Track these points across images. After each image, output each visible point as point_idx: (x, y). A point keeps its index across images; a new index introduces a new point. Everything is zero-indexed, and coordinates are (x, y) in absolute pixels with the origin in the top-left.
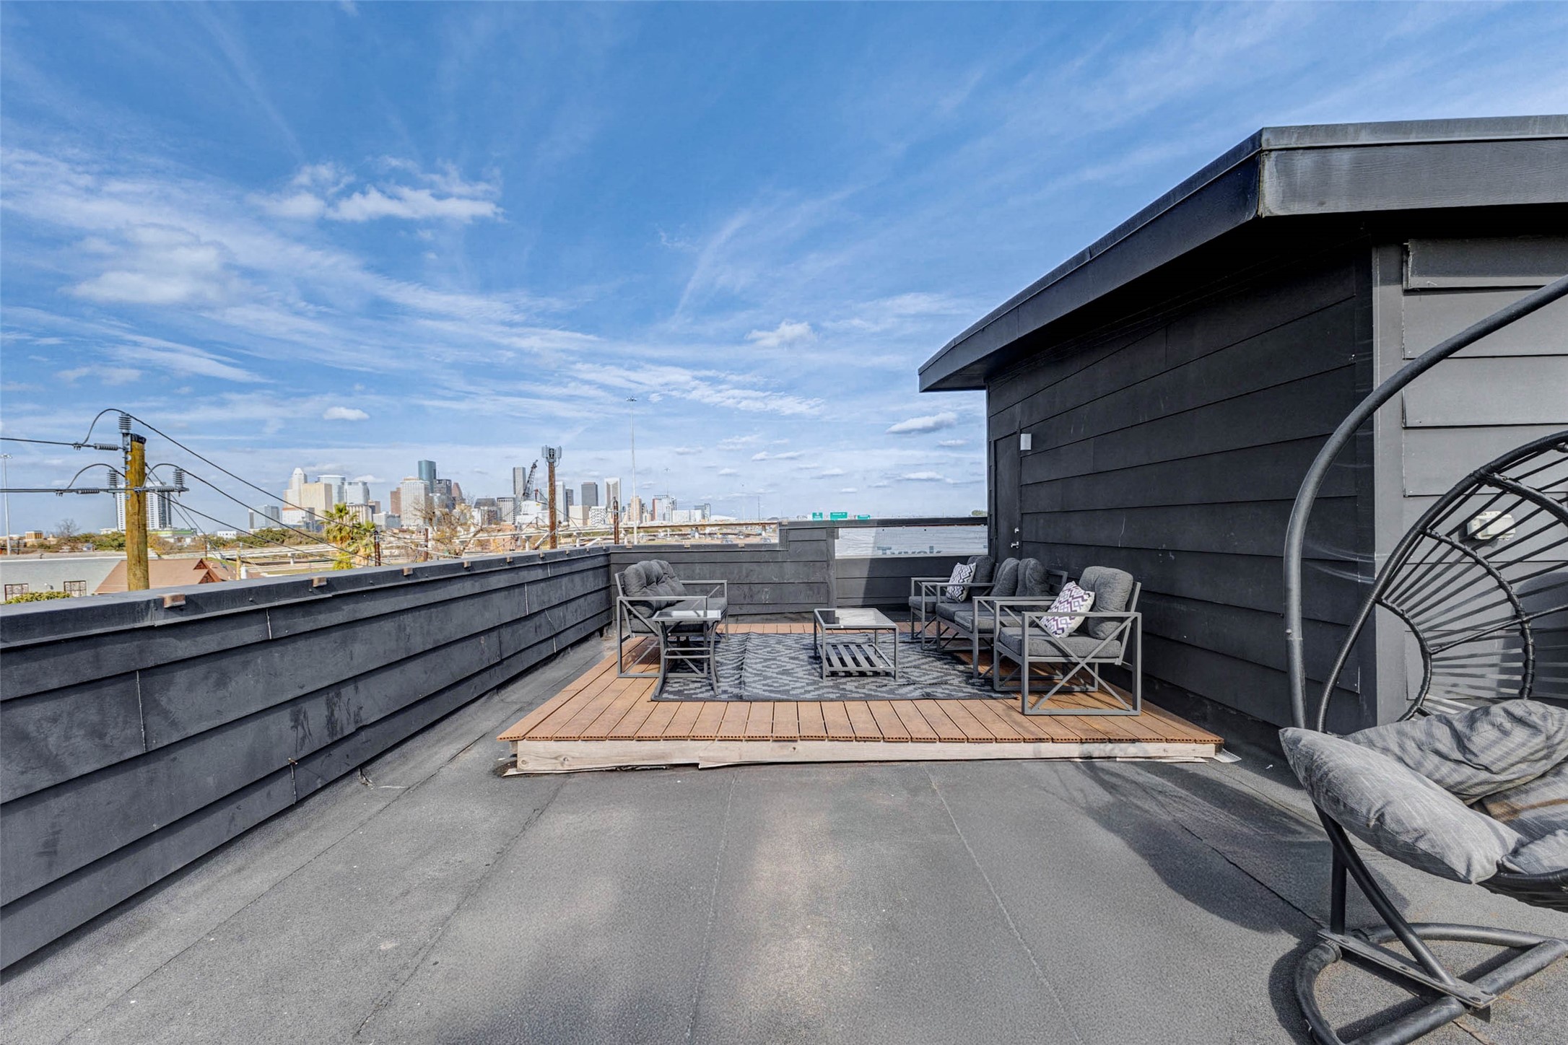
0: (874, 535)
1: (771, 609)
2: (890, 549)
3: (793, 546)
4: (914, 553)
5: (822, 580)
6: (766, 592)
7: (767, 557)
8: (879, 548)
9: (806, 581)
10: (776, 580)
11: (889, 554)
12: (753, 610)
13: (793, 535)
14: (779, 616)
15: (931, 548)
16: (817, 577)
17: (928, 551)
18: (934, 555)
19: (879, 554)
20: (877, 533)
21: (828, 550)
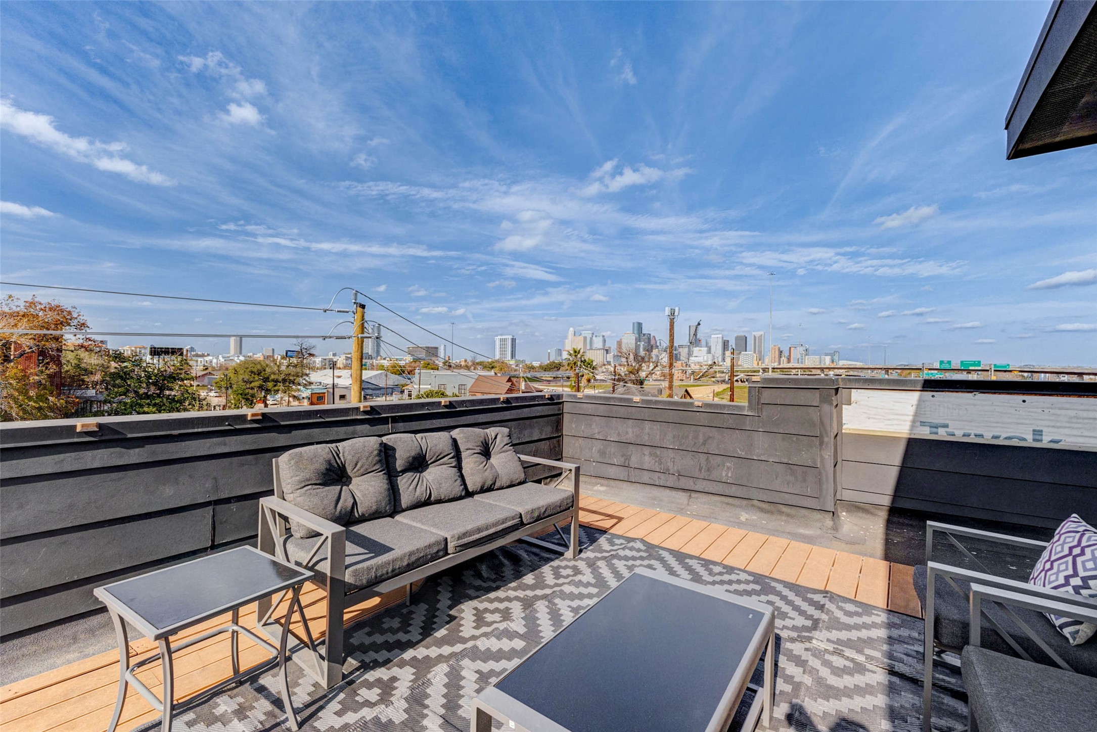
0: (915, 402)
1: (733, 490)
2: (946, 426)
3: (766, 412)
4: (994, 437)
5: (810, 464)
6: (728, 468)
7: (731, 422)
8: (923, 424)
9: (786, 461)
10: (743, 454)
11: (942, 435)
12: (711, 487)
13: (767, 396)
14: (745, 502)
15: (1038, 433)
16: (804, 457)
17: (1029, 437)
18: (1045, 443)
19: (924, 433)
20: (920, 401)
21: (822, 423)
